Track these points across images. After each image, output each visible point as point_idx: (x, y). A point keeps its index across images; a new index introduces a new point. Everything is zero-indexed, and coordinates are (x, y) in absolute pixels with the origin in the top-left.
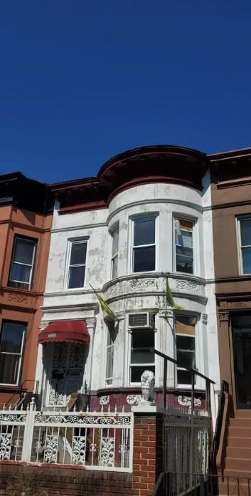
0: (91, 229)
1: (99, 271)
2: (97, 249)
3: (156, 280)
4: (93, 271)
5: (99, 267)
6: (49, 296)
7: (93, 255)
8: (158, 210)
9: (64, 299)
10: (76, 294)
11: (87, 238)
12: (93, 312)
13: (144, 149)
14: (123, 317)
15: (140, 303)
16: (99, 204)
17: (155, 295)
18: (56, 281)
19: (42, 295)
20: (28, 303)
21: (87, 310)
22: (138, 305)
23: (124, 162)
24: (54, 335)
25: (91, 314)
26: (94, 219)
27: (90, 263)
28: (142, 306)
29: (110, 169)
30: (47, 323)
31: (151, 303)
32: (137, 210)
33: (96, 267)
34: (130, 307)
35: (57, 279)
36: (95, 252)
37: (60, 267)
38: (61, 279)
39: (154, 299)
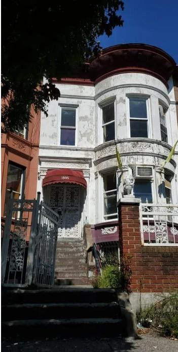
0: (80, 100)
1: (89, 134)
2: (86, 117)
3: (152, 145)
4: (84, 134)
5: (89, 131)
6: (44, 148)
7: (84, 121)
8: (149, 94)
9: (59, 152)
10: (70, 150)
11: (77, 106)
12: (87, 165)
13: (142, 46)
14: (127, 169)
15: (141, 160)
16: (86, 81)
17: (152, 156)
18: (50, 137)
19: (38, 146)
20: (26, 150)
21: (83, 163)
22: (139, 161)
23: (124, 52)
24: (67, 178)
25: (86, 166)
26: (82, 92)
27: (80, 127)
28: (143, 162)
29: (108, 54)
30: (47, 169)
31: (149, 161)
32: (133, 91)
33: (87, 131)
34: (133, 162)
35: (51, 135)
36: (84, 119)
37: (53, 125)
38: (54, 136)
39: (151, 158)
